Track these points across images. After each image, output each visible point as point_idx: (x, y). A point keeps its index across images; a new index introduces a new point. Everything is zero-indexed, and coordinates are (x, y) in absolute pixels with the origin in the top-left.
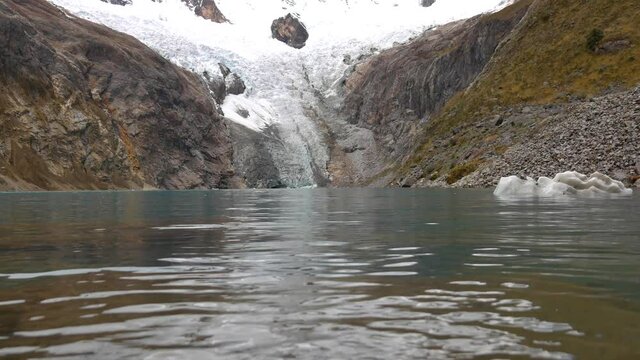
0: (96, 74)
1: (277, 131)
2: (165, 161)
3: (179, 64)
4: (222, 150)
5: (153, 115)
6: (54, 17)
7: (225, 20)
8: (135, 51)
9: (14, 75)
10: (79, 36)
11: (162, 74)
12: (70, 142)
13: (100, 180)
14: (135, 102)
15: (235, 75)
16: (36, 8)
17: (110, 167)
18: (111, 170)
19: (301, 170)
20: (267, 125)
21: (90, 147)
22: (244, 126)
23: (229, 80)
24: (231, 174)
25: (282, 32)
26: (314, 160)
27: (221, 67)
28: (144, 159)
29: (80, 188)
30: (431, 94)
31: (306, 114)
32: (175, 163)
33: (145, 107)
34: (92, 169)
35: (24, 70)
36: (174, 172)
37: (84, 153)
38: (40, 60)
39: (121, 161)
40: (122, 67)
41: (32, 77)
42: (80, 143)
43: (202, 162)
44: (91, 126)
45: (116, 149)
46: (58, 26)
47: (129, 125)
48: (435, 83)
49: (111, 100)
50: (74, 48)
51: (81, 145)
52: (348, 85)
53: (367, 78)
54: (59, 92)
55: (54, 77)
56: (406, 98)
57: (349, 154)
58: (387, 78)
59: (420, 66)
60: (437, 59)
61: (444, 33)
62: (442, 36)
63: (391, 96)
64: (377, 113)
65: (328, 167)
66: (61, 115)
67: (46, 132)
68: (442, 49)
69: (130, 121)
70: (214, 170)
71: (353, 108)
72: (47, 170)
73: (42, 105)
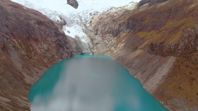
2: (60, 52)
4: (69, 45)
5: (57, 41)
8: (46, 20)
9: (31, 37)
10: (34, 19)
11: (54, 27)
14: (53, 38)
15: (63, 19)
17: (53, 57)
19: (87, 50)
22: (71, 37)
23: (62, 21)
25: (70, 2)
27: (60, 18)
28: (57, 52)
29: (51, 65)
31: (83, 32)
32: (62, 51)
33: (55, 39)
34: (50, 58)
37: (48, 55)
39: (54, 54)
40: (47, 28)
41: (34, 37)
42: (47, 53)
43: (66, 50)
44: (48, 48)
45: (52, 52)
48: (118, 30)
49: (47, 38)
50: (35, 23)
52: (92, 23)
53: (99, 23)
54: (40, 40)
55: (37, 35)
56: (110, 32)
57: (97, 45)
58: (105, 25)
59: (114, 24)
60: (118, 23)
61: (118, 14)
62: (118, 15)
63: (106, 30)
64: (102, 34)
65: (93, 49)
66: (43, 47)
67: (42, 52)
68: (119, 20)
69: (53, 43)
70: (69, 52)
71: (96, 31)
72: (44, 62)
73: (39, 45)
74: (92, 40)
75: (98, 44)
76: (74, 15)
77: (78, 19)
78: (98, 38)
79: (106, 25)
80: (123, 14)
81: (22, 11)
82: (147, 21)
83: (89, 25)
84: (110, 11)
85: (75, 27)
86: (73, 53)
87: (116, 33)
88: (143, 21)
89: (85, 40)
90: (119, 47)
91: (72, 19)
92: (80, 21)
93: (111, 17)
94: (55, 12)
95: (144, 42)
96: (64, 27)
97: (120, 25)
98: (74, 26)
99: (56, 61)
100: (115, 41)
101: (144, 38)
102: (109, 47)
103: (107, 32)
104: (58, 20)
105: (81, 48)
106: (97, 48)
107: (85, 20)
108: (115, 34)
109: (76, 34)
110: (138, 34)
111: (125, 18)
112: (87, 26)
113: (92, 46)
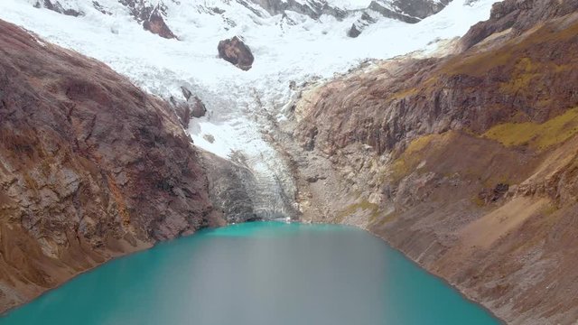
0: (79, 116)
1: (243, 158)
2: (153, 208)
3: (149, 92)
4: (199, 184)
5: (141, 160)
6: (31, 49)
7: (173, 36)
8: (113, 84)
10: (58, 72)
11: (141, 110)
12: (64, 211)
13: (94, 247)
14: (122, 147)
15: (196, 98)
16: (10, 39)
17: (103, 229)
18: (104, 232)
19: (274, 202)
20: (233, 152)
21: (82, 211)
22: (214, 155)
23: (192, 104)
24: (211, 209)
25: (228, 53)
26: (283, 190)
27: (183, 91)
28: (134, 210)
29: (78, 270)
30: (391, 134)
31: (264, 139)
32: (161, 207)
33: (133, 153)
34: (86, 236)
35: (9, 125)
36: (161, 219)
37: (77, 219)
39: (113, 219)
40: (106, 108)
41: (18, 133)
43: (184, 201)
44: (84, 186)
45: (107, 206)
46: (34, 60)
47: (117, 174)
48: (395, 126)
49: (97, 146)
50: (54, 87)
51: (74, 210)
52: (296, 110)
53: (319, 109)
54: (47, 149)
55: (40, 129)
56: (364, 134)
57: (313, 185)
58: (343, 113)
59: (378, 106)
60: (396, 102)
61: (392, 73)
62: (392, 76)
63: (347, 129)
64: (333, 143)
65: (296, 198)
66: (52, 179)
67: (37, 203)
68: (397, 91)
69: (119, 170)
70: (196, 208)
71: (308, 136)
72: (41, 252)
73: (31, 168)
74: (294, 166)
75: (315, 181)
76: (237, 87)
77: (248, 100)
78: (317, 161)
79: (347, 111)
80: (410, 70)
81: (13, 43)
82: (527, 78)
83: (284, 118)
84: (358, 73)
85: (237, 123)
86: (215, 215)
87: (387, 139)
88: (505, 80)
89: (265, 165)
90: (407, 192)
91: (226, 97)
92: (253, 106)
93: (364, 85)
94: (167, 71)
95: (540, 158)
96: (194, 121)
97: (403, 108)
98: (234, 121)
99: (120, 250)
100: (383, 168)
101: (526, 144)
102: (358, 193)
103: (352, 137)
104: (172, 98)
105: (250, 195)
106: (311, 197)
107: (273, 103)
108: (382, 140)
109: (235, 145)
110: (489, 134)
111: (419, 82)
112: (279, 120)
113: (291, 188)
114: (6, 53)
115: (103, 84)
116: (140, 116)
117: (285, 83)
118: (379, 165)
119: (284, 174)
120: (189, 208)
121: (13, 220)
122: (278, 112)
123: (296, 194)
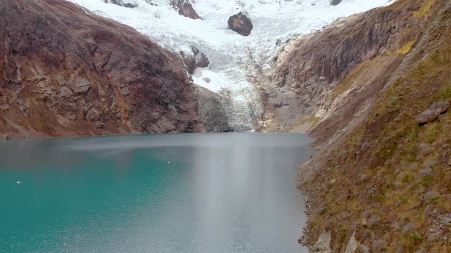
0: (100, 52)
1: (229, 92)
2: (148, 113)
3: (163, 46)
4: (190, 106)
6: (75, 13)
7: (198, 17)
8: (130, 36)
9: (37, 53)
10: (90, 26)
11: (148, 53)
12: (76, 101)
13: (98, 128)
15: (202, 54)
17: (106, 118)
18: (106, 120)
19: (244, 120)
20: (222, 88)
22: (206, 89)
23: (198, 58)
24: (196, 122)
26: (253, 112)
27: (193, 49)
28: (132, 112)
29: (79, 134)
30: (339, 65)
31: (249, 81)
32: (155, 115)
33: (134, 76)
34: (92, 120)
35: (45, 49)
36: (154, 121)
37: (86, 108)
38: (59, 42)
39: (115, 114)
40: (119, 48)
41: (50, 54)
42: (83, 101)
43: (176, 114)
44: (92, 89)
45: (111, 105)
46: (77, 19)
47: (122, 88)
48: (341, 58)
49: (110, 70)
50: (86, 35)
51: (84, 103)
52: (278, 60)
53: (292, 55)
54: (70, 65)
55: (67, 54)
56: (320, 68)
57: (277, 109)
58: (306, 55)
59: (331, 45)
60: (343, 40)
61: (348, 22)
62: (347, 24)
63: (308, 67)
64: (298, 79)
65: (263, 118)
66: (70, 81)
67: (57, 93)
68: (347, 33)
69: (123, 85)
70: (183, 119)
71: (281, 76)
72: (55, 121)
73: (56, 74)
74: (265, 97)
75: (280, 106)
76: (235, 47)
77: (243, 55)
78: (285, 93)
79: (309, 53)
80: (361, 18)
83: (268, 66)
85: (231, 71)
86: (199, 125)
87: (335, 70)
89: (244, 96)
91: (225, 53)
92: (245, 59)
94: (182, 36)
97: (348, 45)
98: (229, 70)
100: (330, 91)
102: (310, 112)
103: (311, 73)
105: (227, 115)
106: (274, 117)
107: (261, 56)
108: (332, 71)
109: (225, 84)
112: (264, 68)
113: (259, 109)
114: (58, 15)
115: (122, 36)
116: (146, 56)
117: (273, 42)
118: (327, 90)
119: (256, 102)
120: (178, 118)
121: (38, 100)
122: (265, 62)
123: (263, 115)
